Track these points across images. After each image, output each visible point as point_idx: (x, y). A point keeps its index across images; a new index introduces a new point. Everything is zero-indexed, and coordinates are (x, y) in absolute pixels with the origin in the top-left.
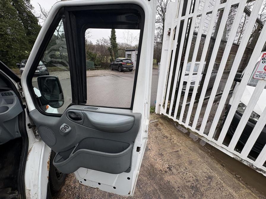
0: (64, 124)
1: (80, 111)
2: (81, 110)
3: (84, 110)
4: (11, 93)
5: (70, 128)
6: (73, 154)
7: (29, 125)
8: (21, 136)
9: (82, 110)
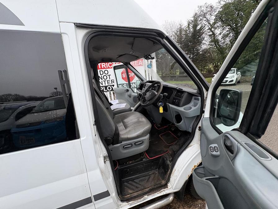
0: (216, 145)
1: (237, 143)
2: (239, 142)
3: (241, 145)
4: (199, 99)
5: (218, 153)
6: (206, 179)
7: (200, 127)
8: (191, 132)
9: (240, 144)
